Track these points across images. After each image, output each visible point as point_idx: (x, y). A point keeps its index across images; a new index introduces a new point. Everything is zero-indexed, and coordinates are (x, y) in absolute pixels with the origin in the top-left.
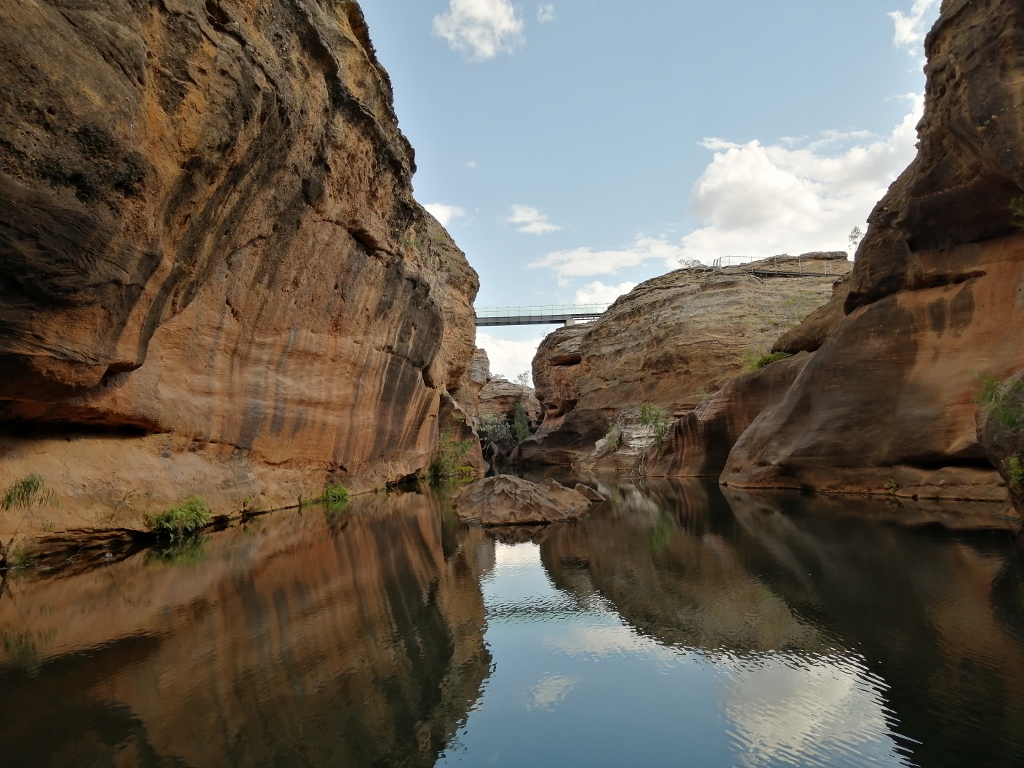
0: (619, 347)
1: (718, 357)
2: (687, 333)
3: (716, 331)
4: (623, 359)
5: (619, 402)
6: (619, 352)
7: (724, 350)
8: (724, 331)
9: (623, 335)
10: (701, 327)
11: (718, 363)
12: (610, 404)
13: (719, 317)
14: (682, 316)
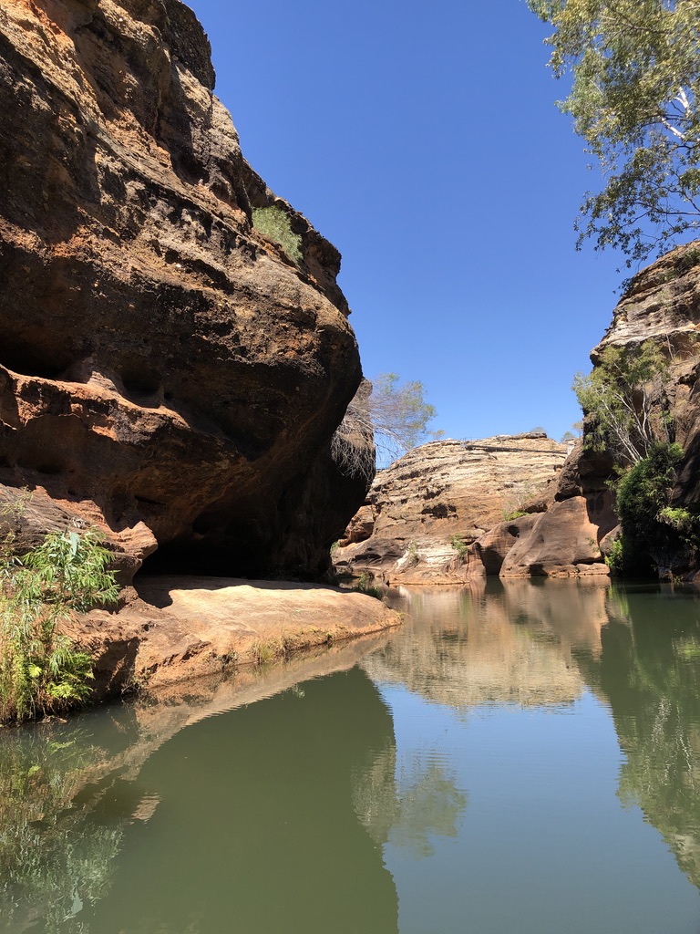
0: (404, 497)
1: (474, 507)
2: (453, 491)
3: (472, 490)
4: (407, 505)
5: (406, 534)
6: (404, 501)
7: (477, 503)
8: (477, 490)
9: (405, 489)
10: (463, 487)
11: (474, 511)
12: (400, 535)
13: (473, 481)
14: (447, 480)
